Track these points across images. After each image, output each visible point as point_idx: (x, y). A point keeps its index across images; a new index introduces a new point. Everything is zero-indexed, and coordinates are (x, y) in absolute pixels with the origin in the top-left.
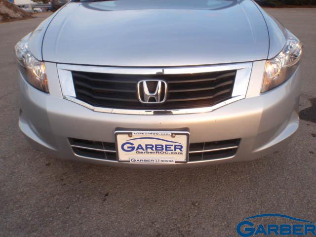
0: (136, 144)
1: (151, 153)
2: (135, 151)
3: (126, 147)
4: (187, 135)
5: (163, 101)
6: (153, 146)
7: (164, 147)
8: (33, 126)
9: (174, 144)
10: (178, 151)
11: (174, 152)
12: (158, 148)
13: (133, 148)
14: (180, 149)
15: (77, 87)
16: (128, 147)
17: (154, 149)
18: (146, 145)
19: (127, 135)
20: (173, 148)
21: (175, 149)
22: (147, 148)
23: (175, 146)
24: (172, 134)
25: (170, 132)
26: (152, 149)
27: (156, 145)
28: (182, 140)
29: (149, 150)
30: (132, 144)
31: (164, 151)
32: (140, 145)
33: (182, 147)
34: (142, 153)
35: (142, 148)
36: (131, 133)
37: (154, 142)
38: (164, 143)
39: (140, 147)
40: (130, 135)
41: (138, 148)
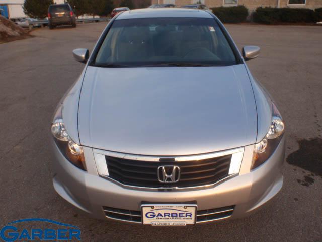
0: (157, 213)
1: (168, 218)
2: (155, 218)
3: (149, 215)
4: (195, 207)
5: (177, 181)
6: (169, 214)
7: (178, 215)
8: (66, 188)
9: (185, 213)
10: (188, 217)
11: (185, 217)
12: (173, 216)
13: (154, 216)
14: (190, 216)
15: (109, 167)
16: (151, 215)
17: (170, 216)
18: (165, 214)
19: (150, 208)
20: (184, 215)
21: (186, 216)
22: (165, 216)
23: (186, 214)
24: (184, 207)
25: (183, 205)
26: (169, 216)
27: (172, 214)
28: (192, 210)
29: (167, 217)
30: (154, 213)
31: (178, 217)
32: (160, 214)
33: (191, 215)
34: (161, 218)
35: (161, 216)
36: (154, 206)
37: (171, 212)
38: (178, 212)
39: (160, 215)
40: (153, 207)
41: (158, 216)
